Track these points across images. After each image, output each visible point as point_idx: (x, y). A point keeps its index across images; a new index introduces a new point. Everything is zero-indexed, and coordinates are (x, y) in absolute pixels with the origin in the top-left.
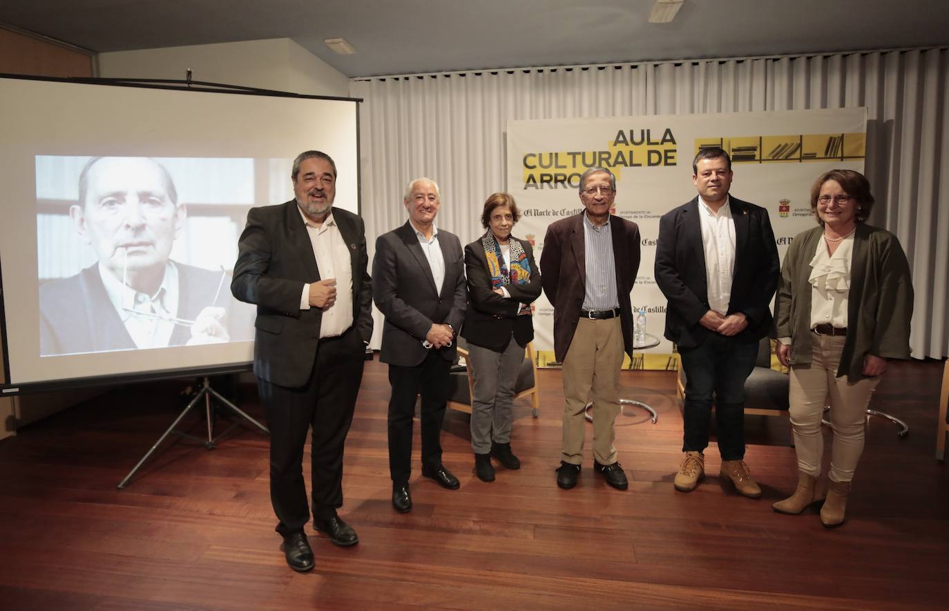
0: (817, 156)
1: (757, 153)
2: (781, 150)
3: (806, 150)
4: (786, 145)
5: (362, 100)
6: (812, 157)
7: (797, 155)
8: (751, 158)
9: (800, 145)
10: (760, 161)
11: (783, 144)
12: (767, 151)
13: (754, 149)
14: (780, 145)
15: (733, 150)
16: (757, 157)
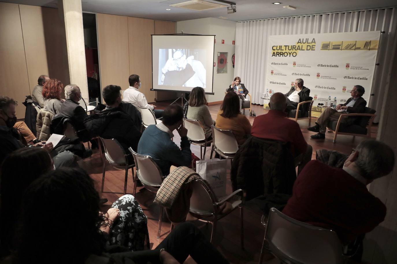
0: (361, 48)
1: (341, 47)
2: (349, 46)
3: (357, 46)
4: (351, 44)
5: (215, 35)
6: (359, 48)
7: (354, 48)
8: (338, 49)
9: (355, 45)
10: (341, 50)
11: (349, 44)
12: (344, 46)
13: (340, 45)
14: (348, 44)
15: (333, 46)
16: (341, 48)
